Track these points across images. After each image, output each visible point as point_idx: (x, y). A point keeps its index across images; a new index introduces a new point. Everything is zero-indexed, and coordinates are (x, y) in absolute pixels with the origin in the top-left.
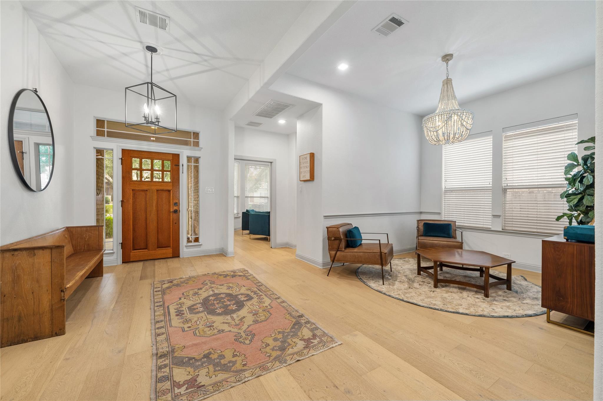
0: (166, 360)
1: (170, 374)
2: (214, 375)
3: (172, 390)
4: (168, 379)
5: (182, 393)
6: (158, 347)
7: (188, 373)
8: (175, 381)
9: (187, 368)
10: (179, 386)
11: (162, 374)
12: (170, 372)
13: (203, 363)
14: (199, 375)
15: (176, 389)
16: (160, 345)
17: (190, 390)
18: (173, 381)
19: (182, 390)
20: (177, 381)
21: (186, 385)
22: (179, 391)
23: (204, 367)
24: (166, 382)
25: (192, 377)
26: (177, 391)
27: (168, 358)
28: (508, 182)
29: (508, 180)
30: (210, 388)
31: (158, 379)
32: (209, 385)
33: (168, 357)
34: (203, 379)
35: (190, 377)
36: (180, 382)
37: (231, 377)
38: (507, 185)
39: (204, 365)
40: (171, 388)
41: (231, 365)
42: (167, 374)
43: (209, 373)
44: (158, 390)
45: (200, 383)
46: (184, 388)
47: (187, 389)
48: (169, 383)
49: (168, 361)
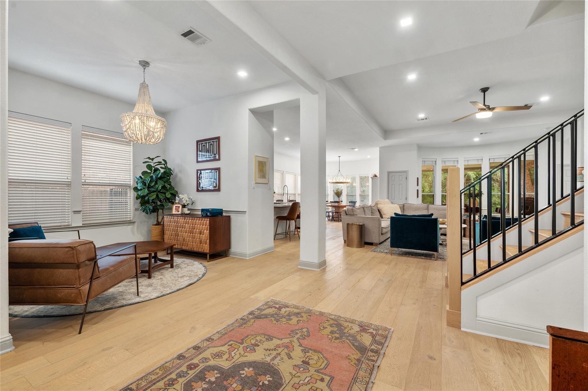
0: (369, 356)
1: (373, 344)
2: (349, 326)
3: (377, 334)
4: (375, 341)
5: (373, 329)
6: (369, 377)
7: (361, 337)
8: (372, 337)
9: (360, 340)
10: (372, 333)
11: (378, 346)
12: (372, 344)
13: (348, 336)
14: (356, 332)
15: (374, 334)
16: (366, 377)
17: (367, 328)
18: (373, 338)
19: (371, 330)
20: (371, 336)
21: (367, 331)
22: (373, 331)
23: (349, 334)
24: (378, 340)
25: (361, 333)
26: (374, 332)
27: (367, 356)
28: (86, 178)
29: (86, 176)
30: (356, 323)
31: (382, 345)
32: (357, 324)
33: (367, 358)
34: (356, 328)
35: (362, 333)
36: (370, 335)
37: (341, 321)
38: (85, 182)
39: (348, 334)
40: (377, 335)
41: (334, 325)
42: (375, 344)
43: (350, 329)
44: (385, 339)
45: (359, 328)
46: (369, 331)
47: (368, 330)
48: (376, 338)
49: (368, 354)
